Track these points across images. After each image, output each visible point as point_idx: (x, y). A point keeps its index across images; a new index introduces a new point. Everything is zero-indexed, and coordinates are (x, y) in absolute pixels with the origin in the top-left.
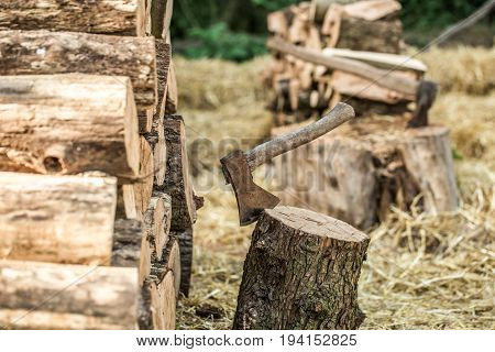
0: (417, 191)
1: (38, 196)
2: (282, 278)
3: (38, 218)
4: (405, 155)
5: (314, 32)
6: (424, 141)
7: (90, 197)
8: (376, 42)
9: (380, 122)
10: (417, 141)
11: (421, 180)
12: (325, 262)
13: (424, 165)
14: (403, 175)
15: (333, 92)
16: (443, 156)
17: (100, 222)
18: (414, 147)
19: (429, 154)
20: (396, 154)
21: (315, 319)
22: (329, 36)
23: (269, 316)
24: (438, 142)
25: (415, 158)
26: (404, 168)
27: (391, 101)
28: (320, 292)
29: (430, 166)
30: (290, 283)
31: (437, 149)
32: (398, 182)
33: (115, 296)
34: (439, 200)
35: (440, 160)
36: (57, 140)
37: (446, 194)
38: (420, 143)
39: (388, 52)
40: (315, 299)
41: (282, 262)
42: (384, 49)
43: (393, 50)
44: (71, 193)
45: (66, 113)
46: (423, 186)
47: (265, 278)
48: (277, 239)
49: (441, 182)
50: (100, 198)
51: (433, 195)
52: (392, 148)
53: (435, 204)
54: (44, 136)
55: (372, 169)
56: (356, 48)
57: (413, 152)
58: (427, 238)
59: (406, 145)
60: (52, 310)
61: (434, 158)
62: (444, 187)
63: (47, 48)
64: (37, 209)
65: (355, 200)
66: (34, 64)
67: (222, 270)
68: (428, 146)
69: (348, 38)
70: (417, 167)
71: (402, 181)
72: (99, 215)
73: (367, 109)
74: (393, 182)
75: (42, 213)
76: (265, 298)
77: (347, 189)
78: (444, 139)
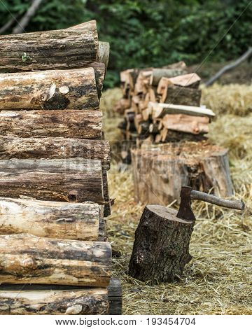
0: (211, 186)
1: (69, 212)
2: (156, 240)
3: (69, 221)
4: (204, 166)
5: (152, 92)
6: (215, 159)
7: (89, 213)
8: (187, 100)
9: (190, 145)
10: (211, 159)
11: (213, 180)
12: (176, 233)
13: (214, 172)
14: (203, 177)
15: (163, 127)
16: (224, 167)
17: (94, 223)
18: (209, 163)
19: (217, 166)
20: (199, 166)
21: (171, 258)
22: (161, 95)
23: (149, 257)
24: (222, 159)
25: (209, 168)
26: (204, 173)
27: (195, 133)
28: (173, 246)
29: (218, 172)
30: (160, 242)
31: (221, 163)
32: (201, 181)
33: (103, 253)
34: (223, 190)
35: (223, 169)
36: (74, 188)
37: (226, 187)
38: (213, 160)
39: (194, 105)
40: (171, 250)
41: (156, 232)
42: (191, 104)
43: (196, 104)
44: (81, 210)
45: (77, 177)
46: (214, 183)
47: (147, 240)
48: (154, 221)
49: (223, 181)
50: (93, 212)
51: (219, 188)
52: (197, 162)
53: (220, 193)
54: (68, 186)
55: (187, 174)
56: (176, 103)
57: (208, 165)
58: (216, 211)
59: (205, 161)
60: (79, 259)
61: (220, 168)
62: (225, 183)
63: (65, 146)
64: (68, 217)
65: (178, 190)
66: (60, 153)
67: (111, 230)
68: (216, 162)
69: (172, 97)
70: (211, 173)
71: (202, 180)
72: (94, 220)
73: (183, 138)
74: (198, 181)
75: (71, 219)
76: (147, 249)
77: (173, 185)
78: (225, 157)
